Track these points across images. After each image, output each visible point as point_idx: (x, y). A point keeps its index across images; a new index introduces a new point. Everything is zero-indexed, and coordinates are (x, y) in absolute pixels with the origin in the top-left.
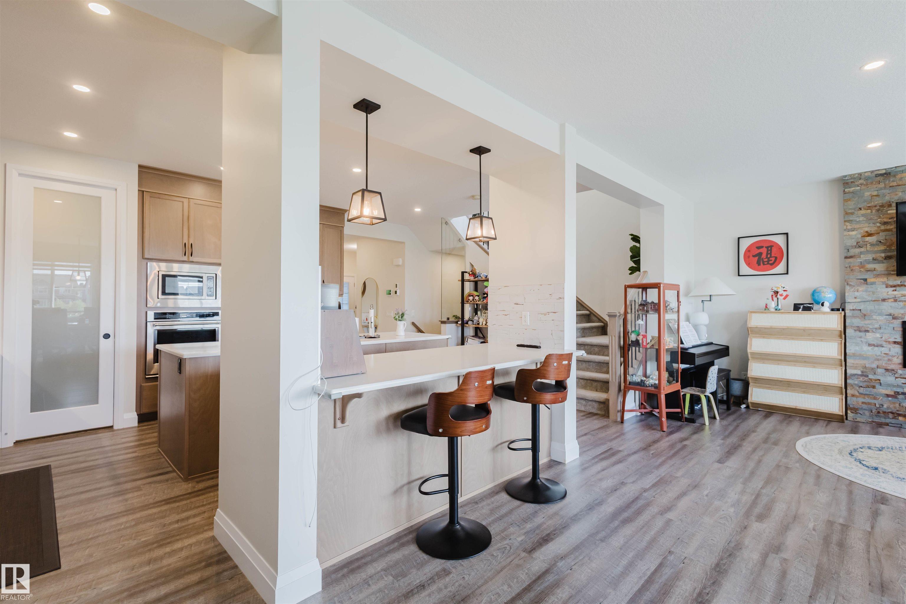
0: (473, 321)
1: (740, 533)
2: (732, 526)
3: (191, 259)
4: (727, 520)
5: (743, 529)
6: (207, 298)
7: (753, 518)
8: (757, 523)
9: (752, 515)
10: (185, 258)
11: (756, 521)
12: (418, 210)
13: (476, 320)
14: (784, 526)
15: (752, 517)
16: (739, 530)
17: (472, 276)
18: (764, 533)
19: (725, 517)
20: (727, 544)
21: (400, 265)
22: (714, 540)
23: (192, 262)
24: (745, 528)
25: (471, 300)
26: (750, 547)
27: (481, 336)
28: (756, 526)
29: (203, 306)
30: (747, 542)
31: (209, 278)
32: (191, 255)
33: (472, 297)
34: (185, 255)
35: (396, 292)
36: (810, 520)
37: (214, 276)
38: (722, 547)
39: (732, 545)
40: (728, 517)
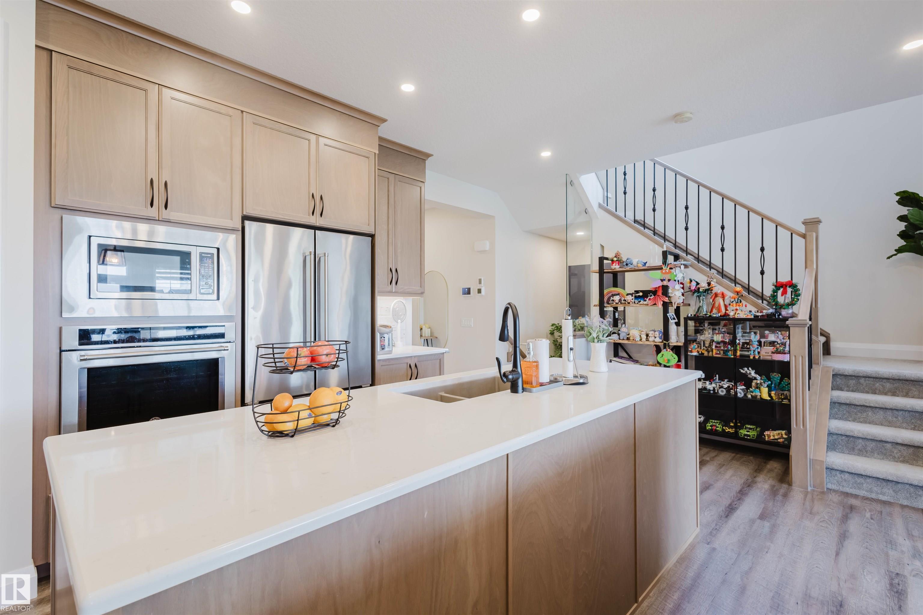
0: (619, 334)
3: (165, 214)
6: (200, 297)
10: (153, 212)
12: (546, 154)
13: (624, 332)
17: (617, 265)
21: (486, 251)
23: (167, 222)
25: (617, 301)
27: (625, 355)
29: (191, 315)
31: (202, 257)
32: (166, 207)
33: (619, 296)
34: (152, 205)
35: (479, 291)
37: (215, 251)
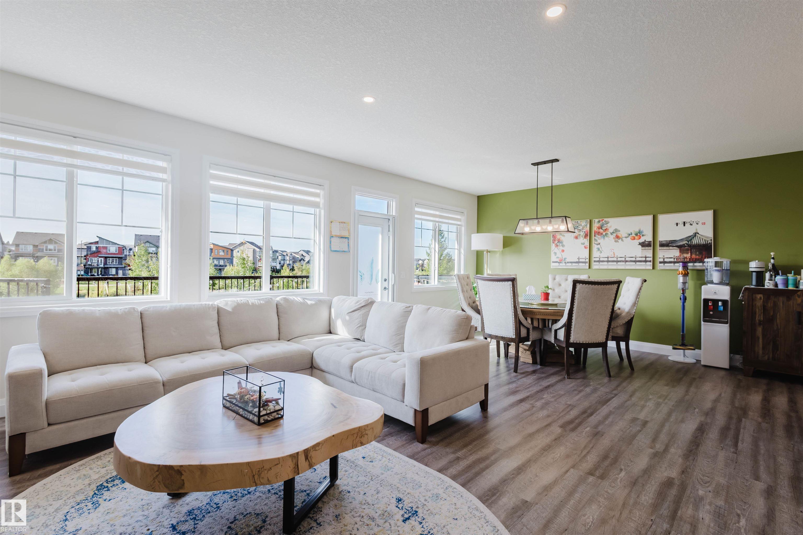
1: (686, 467)
2: (695, 473)
4: (701, 479)
5: (685, 470)
7: (677, 482)
8: (673, 476)
9: (679, 485)
11: (673, 479)
14: (647, 474)
15: (678, 484)
16: (688, 470)
18: (666, 468)
19: (705, 484)
20: (696, 458)
22: (707, 461)
24: (683, 472)
26: (677, 456)
28: (674, 473)
30: (680, 460)
36: (621, 479)
38: (698, 456)
39: (691, 458)
40: (702, 483)
